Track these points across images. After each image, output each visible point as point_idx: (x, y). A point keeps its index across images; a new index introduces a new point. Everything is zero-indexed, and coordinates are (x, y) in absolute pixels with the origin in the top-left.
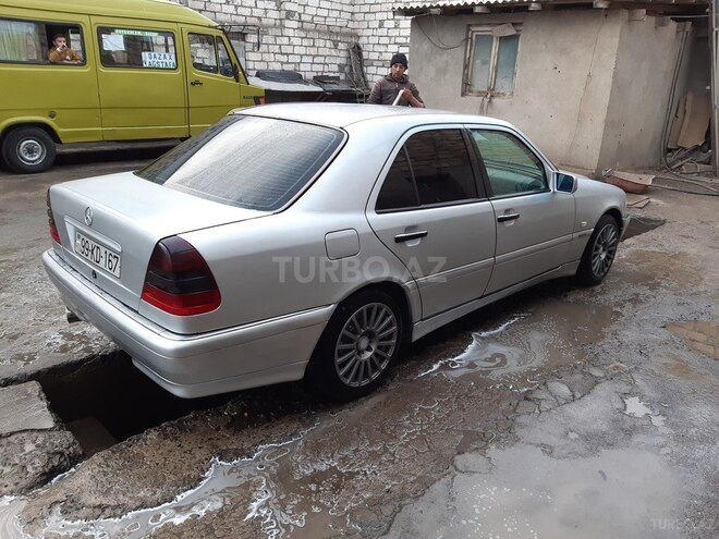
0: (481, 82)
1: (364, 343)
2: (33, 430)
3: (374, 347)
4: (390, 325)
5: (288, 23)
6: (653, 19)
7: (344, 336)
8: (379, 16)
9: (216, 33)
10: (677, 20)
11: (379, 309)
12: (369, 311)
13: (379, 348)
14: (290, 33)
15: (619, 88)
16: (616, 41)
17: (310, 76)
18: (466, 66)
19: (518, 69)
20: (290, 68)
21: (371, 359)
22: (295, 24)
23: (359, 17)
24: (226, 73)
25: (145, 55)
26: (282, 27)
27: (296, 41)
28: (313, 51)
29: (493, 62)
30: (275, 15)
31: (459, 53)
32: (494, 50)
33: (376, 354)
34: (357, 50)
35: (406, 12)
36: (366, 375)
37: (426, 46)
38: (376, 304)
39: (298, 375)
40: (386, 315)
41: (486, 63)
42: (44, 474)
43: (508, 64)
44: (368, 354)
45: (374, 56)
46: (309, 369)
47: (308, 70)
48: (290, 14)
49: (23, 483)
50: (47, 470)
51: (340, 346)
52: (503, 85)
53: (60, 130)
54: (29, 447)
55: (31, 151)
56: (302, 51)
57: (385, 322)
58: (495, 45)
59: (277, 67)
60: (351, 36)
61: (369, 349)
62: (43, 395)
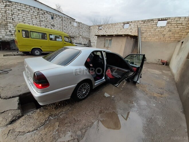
0: (106, 46)
1: (83, 90)
2: (12, 110)
3: (85, 91)
4: (89, 86)
5: (80, 36)
6: (130, 38)
7: (79, 90)
8: (93, 36)
9: (68, 37)
10: (133, 38)
11: (86, 84)
12: (84, 84)
13: (86, 91)
14: (80, 38)
15: (125, 47)
16: (125, 41)
17: (83, 44)
18: (105, 43)
19: (112, 44)
20: (80, 43)
21: (85, 93)
22: (81, 37)
23: (90, 36)
24: (70, 42)
25: (57, 39)
26: (79, 37)
27: (81, 39)
28: (84, 41)
29: (108, 43)
30: (78, 35)
31: (104, 41)
32: (108, 41)
33: (86, 92)
34: (90, 41)
35: (96, 35)
36: (84, 96)
37: (99, 40)
38: (85, 83)
39: (69, 98)
40: (88, 85)
41: (107, 43)
42: (11, 122)
43: (110, 44)
44: (84, 92)
45: (92, 42)
46: (71, 97)
47: (83, 43)
48: (80, 35)
49: (6, 124)
50: (11, 121)
51: (78, 92)
52: (109, 46)
53: (42, 49)
54: (10, 114)
55: (37, 52)
56: (82, 40)
57: (88, 86)
58: (109, 41)
59: (78, 42)
60: (89, 39)
61: (84, 91)
62: (18, 100)
